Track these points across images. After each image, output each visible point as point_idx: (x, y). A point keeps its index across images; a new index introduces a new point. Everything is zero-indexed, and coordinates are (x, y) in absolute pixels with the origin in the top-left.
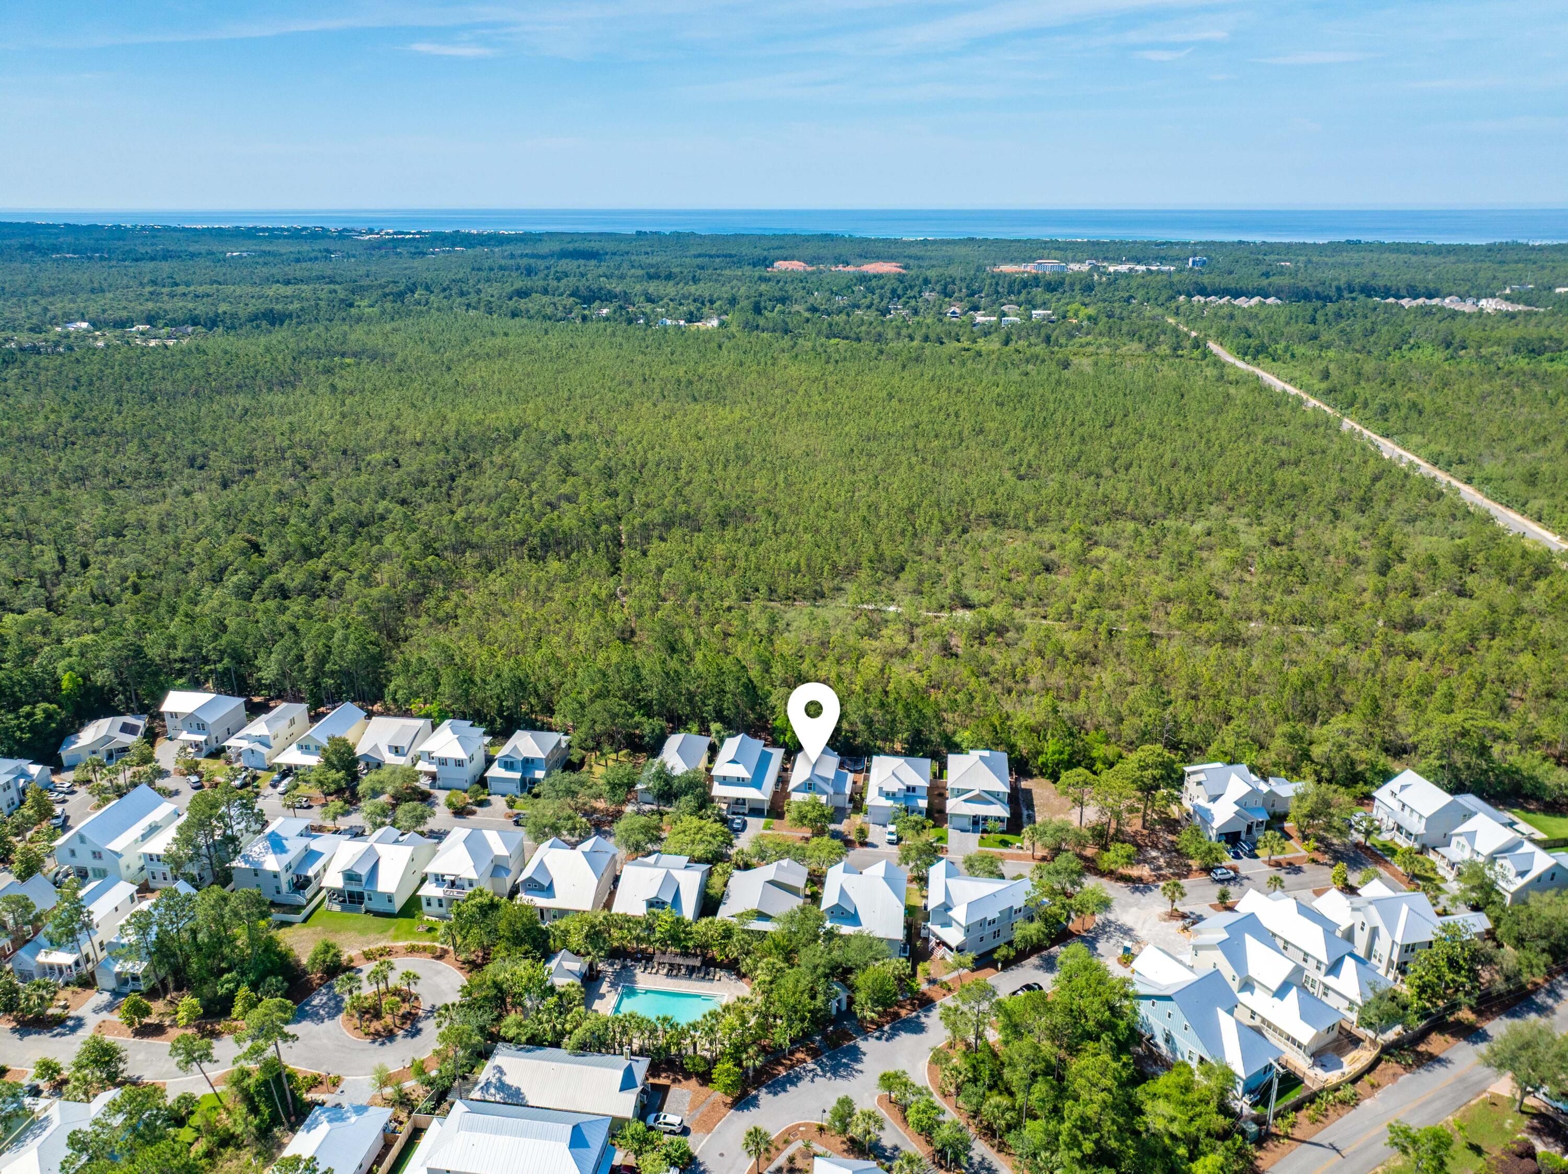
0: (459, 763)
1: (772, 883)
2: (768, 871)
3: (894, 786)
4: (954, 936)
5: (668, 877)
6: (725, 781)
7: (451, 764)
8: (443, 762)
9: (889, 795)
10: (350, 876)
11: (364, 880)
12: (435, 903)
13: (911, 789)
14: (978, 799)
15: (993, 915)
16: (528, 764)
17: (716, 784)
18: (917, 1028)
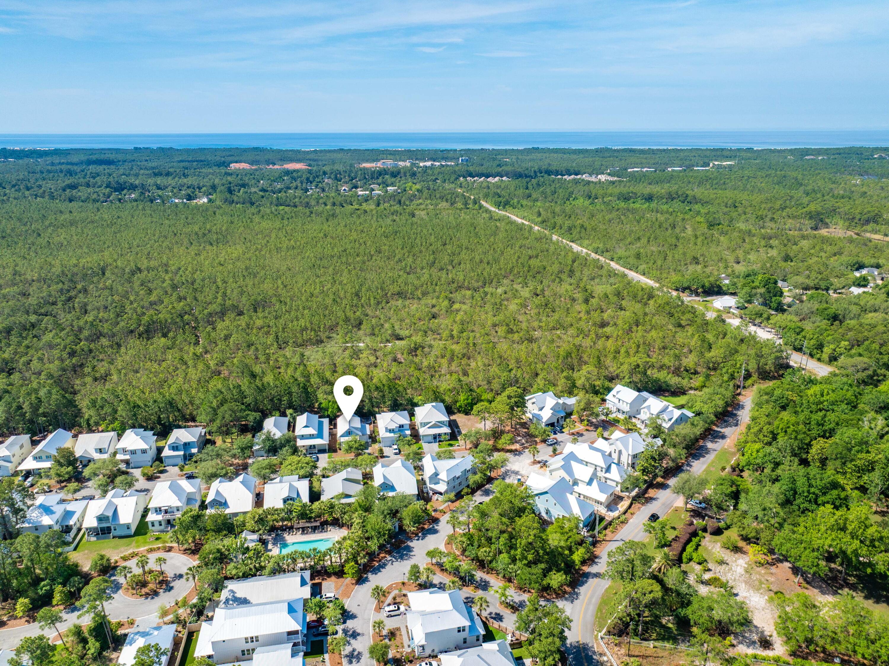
0: (144, 451)
1: (346, 480)
2: (343, 474)
3: (393, 426)
4: (442, 487)
5: (291, 487)
6: (303, 437)
7: (139, 453)
8: (133, 452)
9: (391, 431)
10: (101, 519)
11: (111, 519)
12: (157, 524)
13: (401, 426)
14: (435, 426)
15: (458, 474)
16: (187, 445)
17: (298, 440)
18: (435, 532)
